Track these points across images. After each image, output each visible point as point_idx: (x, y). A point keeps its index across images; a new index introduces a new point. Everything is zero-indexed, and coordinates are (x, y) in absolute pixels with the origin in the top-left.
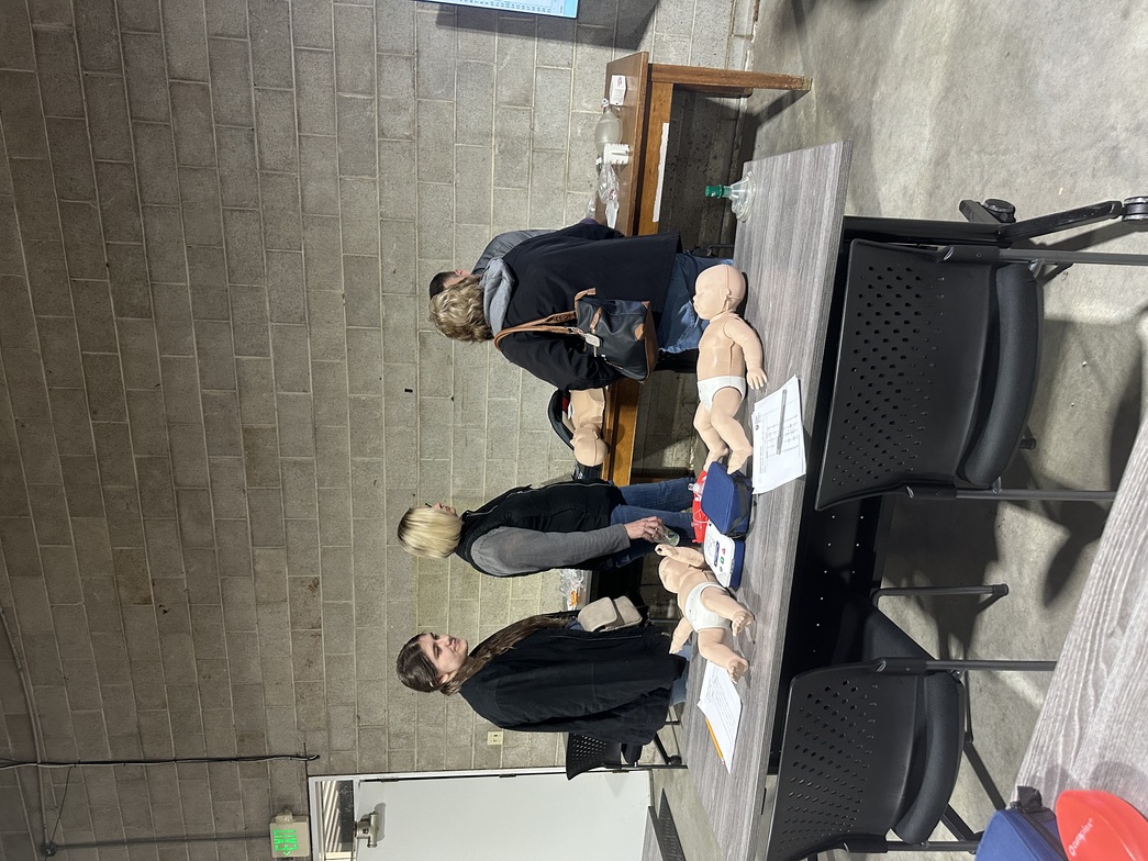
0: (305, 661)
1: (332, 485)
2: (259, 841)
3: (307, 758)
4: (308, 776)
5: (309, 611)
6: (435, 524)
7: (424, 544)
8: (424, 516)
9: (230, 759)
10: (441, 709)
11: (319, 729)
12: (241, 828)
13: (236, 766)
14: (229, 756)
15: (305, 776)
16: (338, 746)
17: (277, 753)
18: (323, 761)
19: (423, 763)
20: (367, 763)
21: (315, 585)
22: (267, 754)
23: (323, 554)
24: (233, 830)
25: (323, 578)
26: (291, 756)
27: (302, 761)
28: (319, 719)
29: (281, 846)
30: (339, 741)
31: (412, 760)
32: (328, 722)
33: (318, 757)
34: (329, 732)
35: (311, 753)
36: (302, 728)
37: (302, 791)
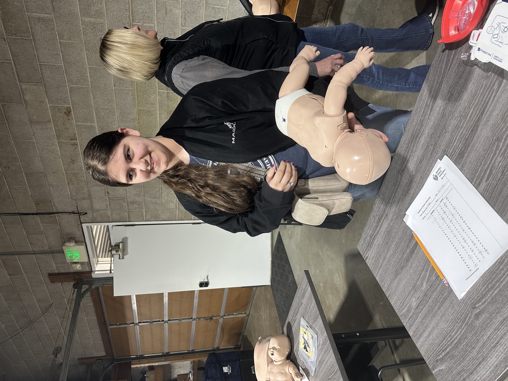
0: (69, 160)
1: (70, 39)
2: (58, 254)
3: (79, 214)
4: (81, 223)
5: (67, 129)
6: (134, 46)
7: (126, 65)
8: (123, 37)
9: (33, 214)
10: (157, 189)
11: (84, 199)
12: (46, 248)
13: (37, 218)
14: (32, 212)
15: (79, 223)
16: (98, 208)
17: (61, 211)
18: (90, 215)
19: (149, 217)
20: (116, 217)
21: (68, 112)
22: (55, 211)
23: (71, 90)
24: (42, 249)
25: (73, 107)
26: (70, 213)
27: (77, 216)
28: (84, 193)
29: (71, 257)
30: (97, 205)
31: (142, 215)
32: (90, 195)
33: (86, 213)
34: (91, 200)
35: (82, 211)
36: (74, 198)
37: (79, 230)
